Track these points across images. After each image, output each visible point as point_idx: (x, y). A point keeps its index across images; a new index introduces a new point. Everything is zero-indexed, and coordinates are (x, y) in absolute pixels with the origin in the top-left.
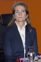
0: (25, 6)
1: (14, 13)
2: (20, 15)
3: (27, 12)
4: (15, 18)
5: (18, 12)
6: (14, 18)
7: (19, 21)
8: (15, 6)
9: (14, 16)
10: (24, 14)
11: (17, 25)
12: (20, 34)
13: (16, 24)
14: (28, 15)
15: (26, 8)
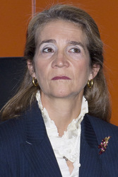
0: (84, 26)
1: (31, 52)
2: (61, 64)
3: (95, 56)
4: (34, 76)
5: (50, 50)
6: (30, 76)
7: (52, 96)
8: (41, 21)
9: (30, 68)
10: (79, 60)
11: (45, 112)
12: (57, 156)
13: (41, 106)
14: (97, 70)
15: (89, 36)
